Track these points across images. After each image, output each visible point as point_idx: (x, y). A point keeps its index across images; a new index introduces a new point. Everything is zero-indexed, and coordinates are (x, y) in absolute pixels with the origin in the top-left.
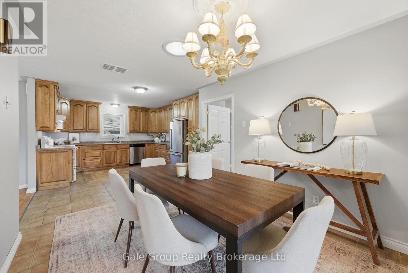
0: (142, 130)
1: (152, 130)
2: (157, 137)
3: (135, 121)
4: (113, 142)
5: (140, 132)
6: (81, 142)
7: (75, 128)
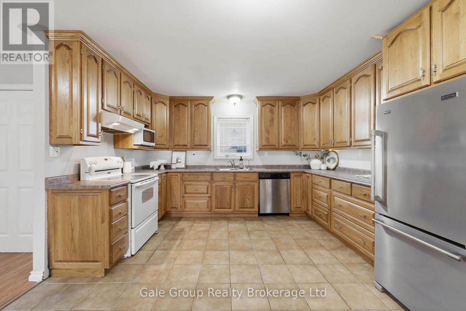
0: (283, 143)
1: (305, 144)
2: (316, 157)
3: (270, 125)
4: (231, 167)
5: (281, 147)
6: (187, 167)
7: (176, 143)
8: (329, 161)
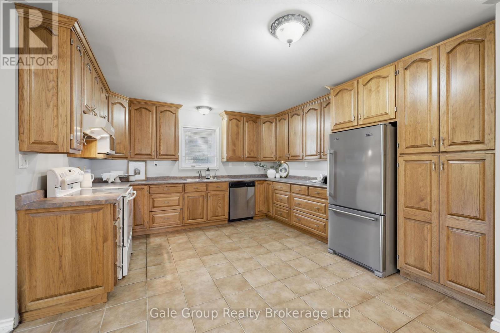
0: (247, 155)
1: (264, 156)
2: (272, 168)
3: (236, 138)
4: (199, 177)
5: (245, 159)
6: (147, 179)
7: (137, 152)
8: (281, 170)
